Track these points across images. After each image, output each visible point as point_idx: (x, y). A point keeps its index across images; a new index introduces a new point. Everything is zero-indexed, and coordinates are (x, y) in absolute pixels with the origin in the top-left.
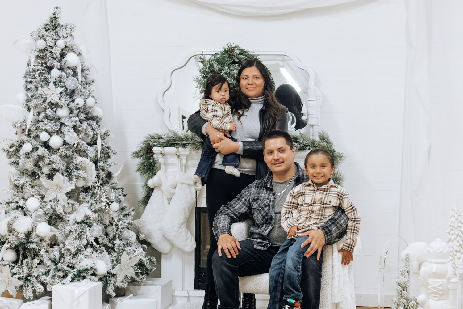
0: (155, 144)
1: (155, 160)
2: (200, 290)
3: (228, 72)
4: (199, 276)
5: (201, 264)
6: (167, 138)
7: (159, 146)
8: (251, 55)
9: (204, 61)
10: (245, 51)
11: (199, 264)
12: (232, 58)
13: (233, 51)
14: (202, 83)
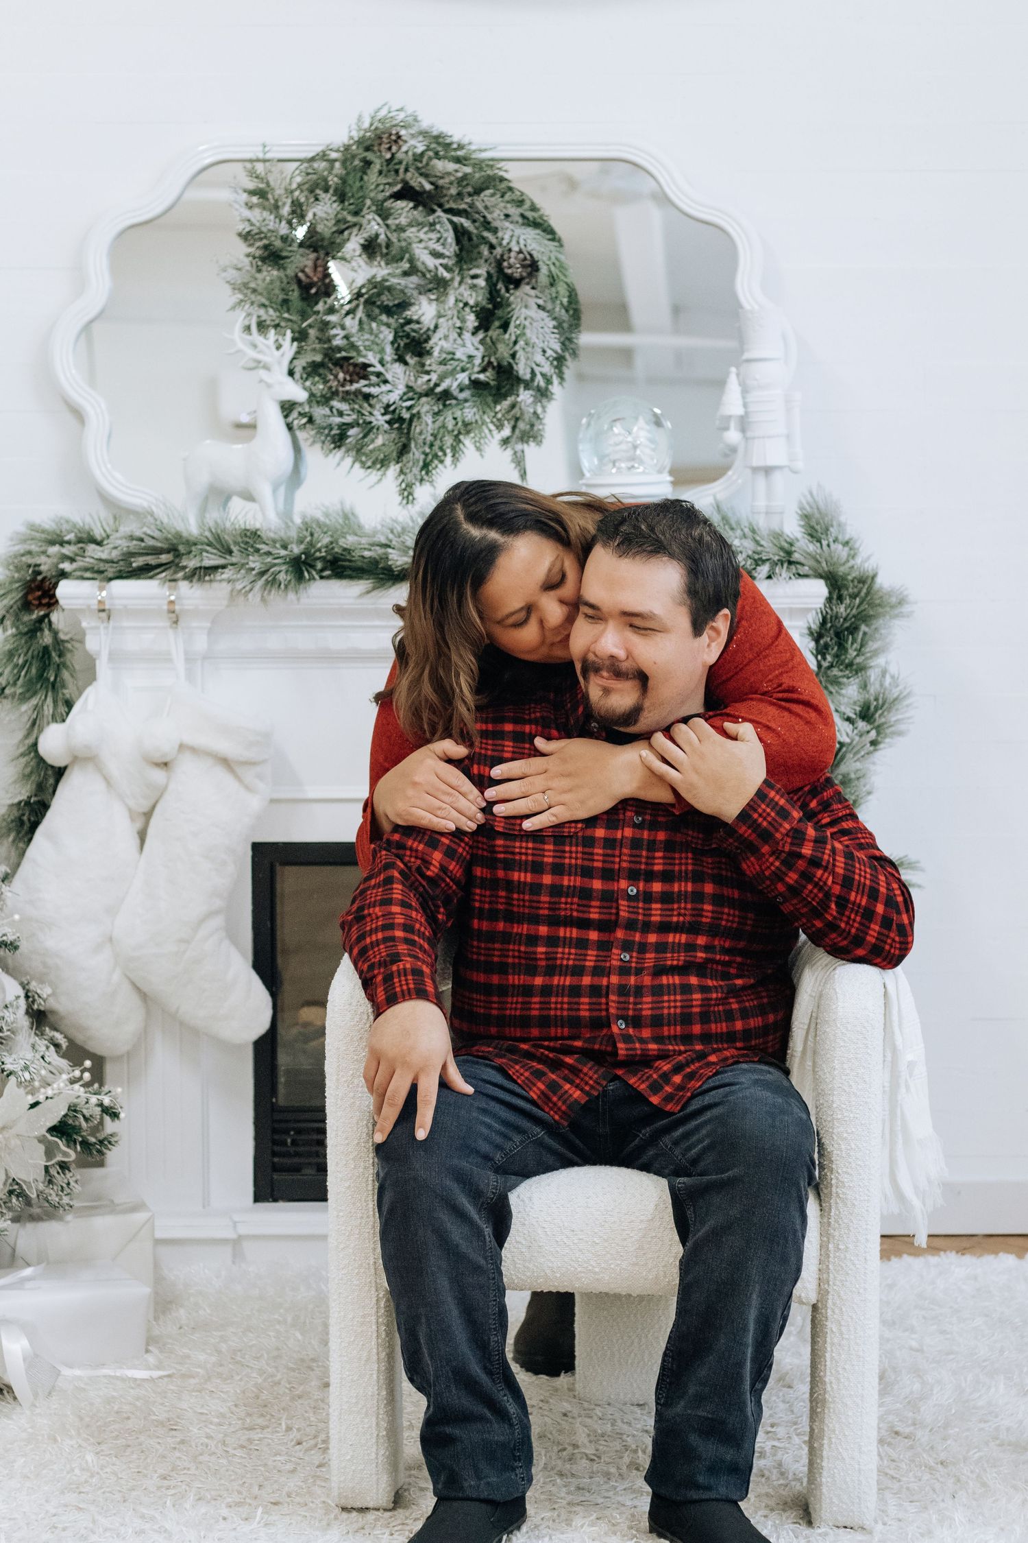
0: (66, 566)
1: (62, 636)
2: (281, 1204)
3: (382, 237)
4: (274, 1142)
5: (281, 1090)
6: (124, 545)
7: (88, 575)
8: (483, 161)
9: (268, 184)
10: (450, 144)
11: (274, 1090)
12: (397, 171)
13: (396, 142)
14: (260, 289)
